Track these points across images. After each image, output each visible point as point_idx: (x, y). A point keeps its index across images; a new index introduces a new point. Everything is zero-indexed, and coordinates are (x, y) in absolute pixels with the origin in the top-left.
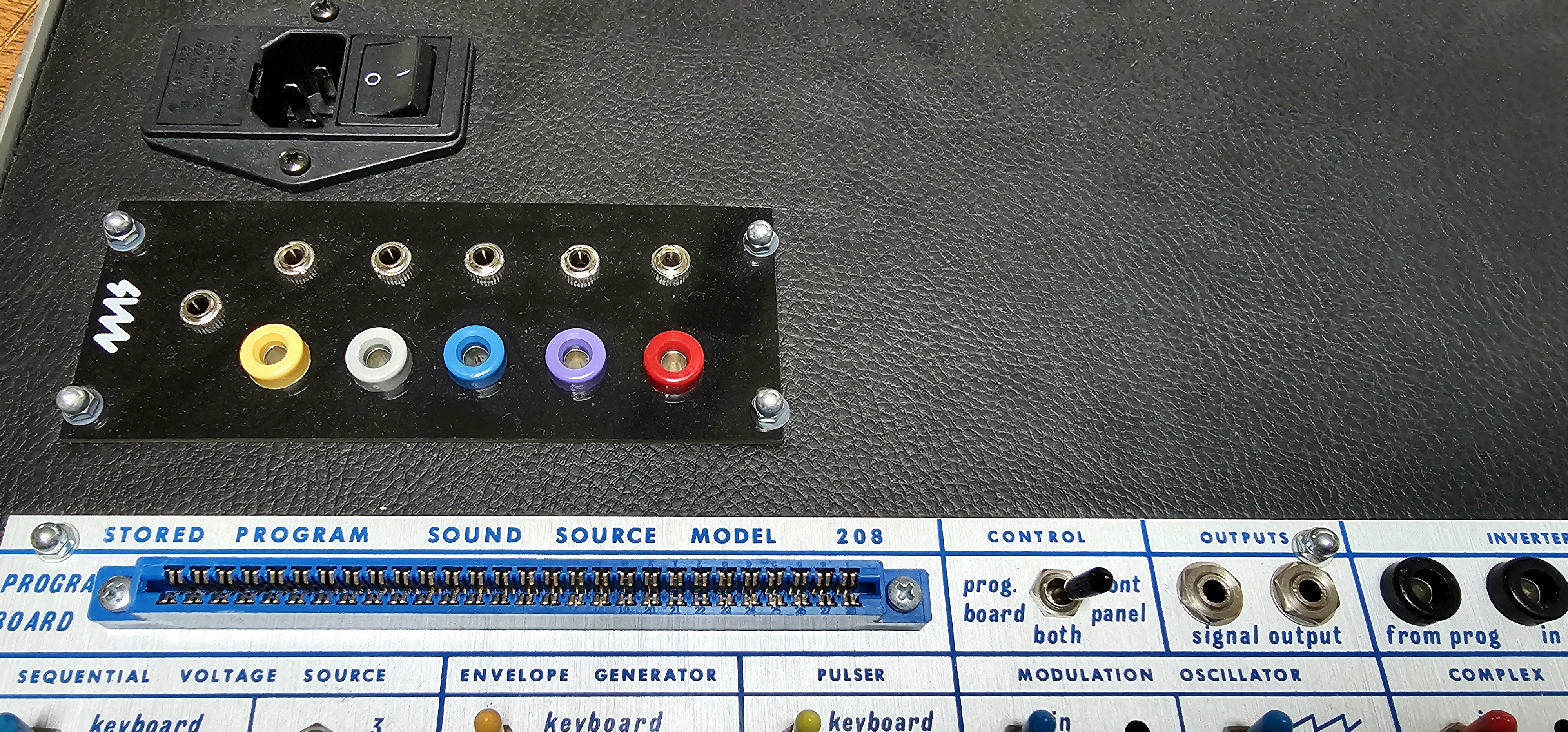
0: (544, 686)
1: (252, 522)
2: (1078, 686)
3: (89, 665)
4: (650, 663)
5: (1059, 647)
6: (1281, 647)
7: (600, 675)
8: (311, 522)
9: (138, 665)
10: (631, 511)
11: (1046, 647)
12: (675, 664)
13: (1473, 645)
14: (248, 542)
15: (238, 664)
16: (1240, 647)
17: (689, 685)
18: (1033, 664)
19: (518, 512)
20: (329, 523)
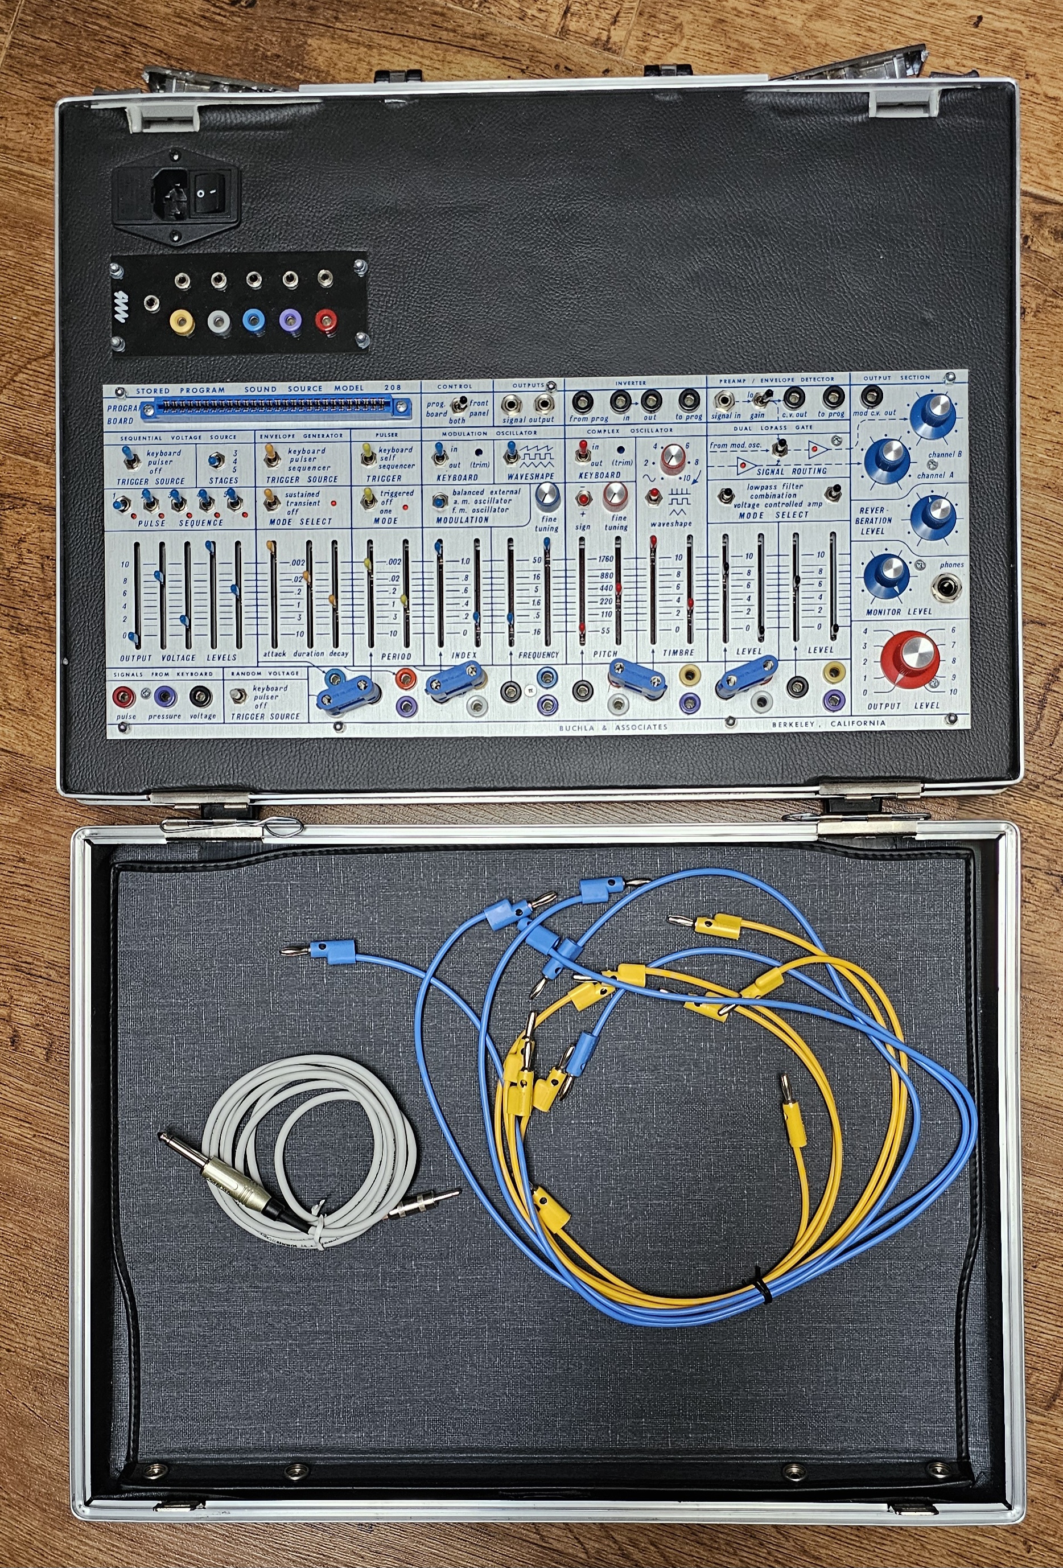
0: (287, 440)
1: (185, 386)
2: (462, 438)
3: (142, 435)
4: (321, 432)
5: (457, 425)
6: (533, 423)
7: (305, 436)
8: (205, 386)
9: (158, 434)
10: (314, 380)
11: (453, 425)
12: (330, 432)
13: (599, 422)
14: (184, 394)
15: (189, 434)
16: (518, 424)
17: (334, 439)
18: (447, 430)
19: (275, 381)
20: (211, 386)
